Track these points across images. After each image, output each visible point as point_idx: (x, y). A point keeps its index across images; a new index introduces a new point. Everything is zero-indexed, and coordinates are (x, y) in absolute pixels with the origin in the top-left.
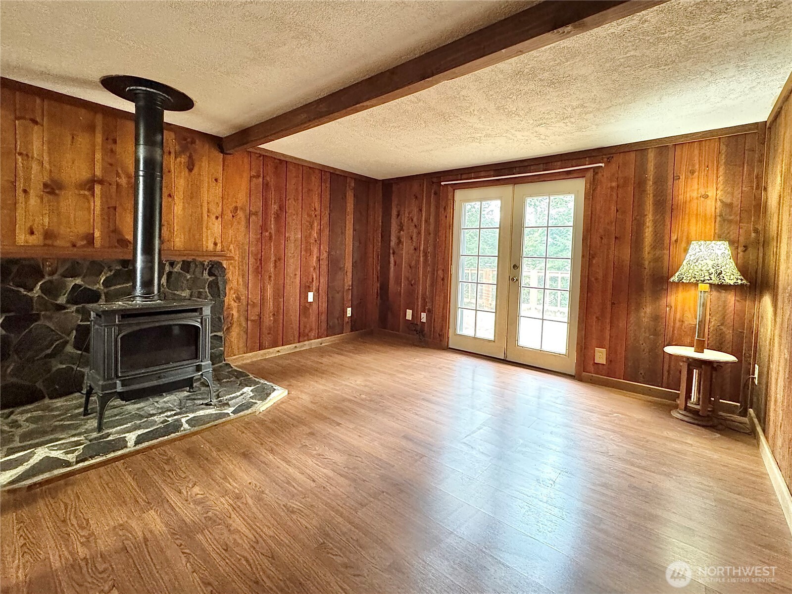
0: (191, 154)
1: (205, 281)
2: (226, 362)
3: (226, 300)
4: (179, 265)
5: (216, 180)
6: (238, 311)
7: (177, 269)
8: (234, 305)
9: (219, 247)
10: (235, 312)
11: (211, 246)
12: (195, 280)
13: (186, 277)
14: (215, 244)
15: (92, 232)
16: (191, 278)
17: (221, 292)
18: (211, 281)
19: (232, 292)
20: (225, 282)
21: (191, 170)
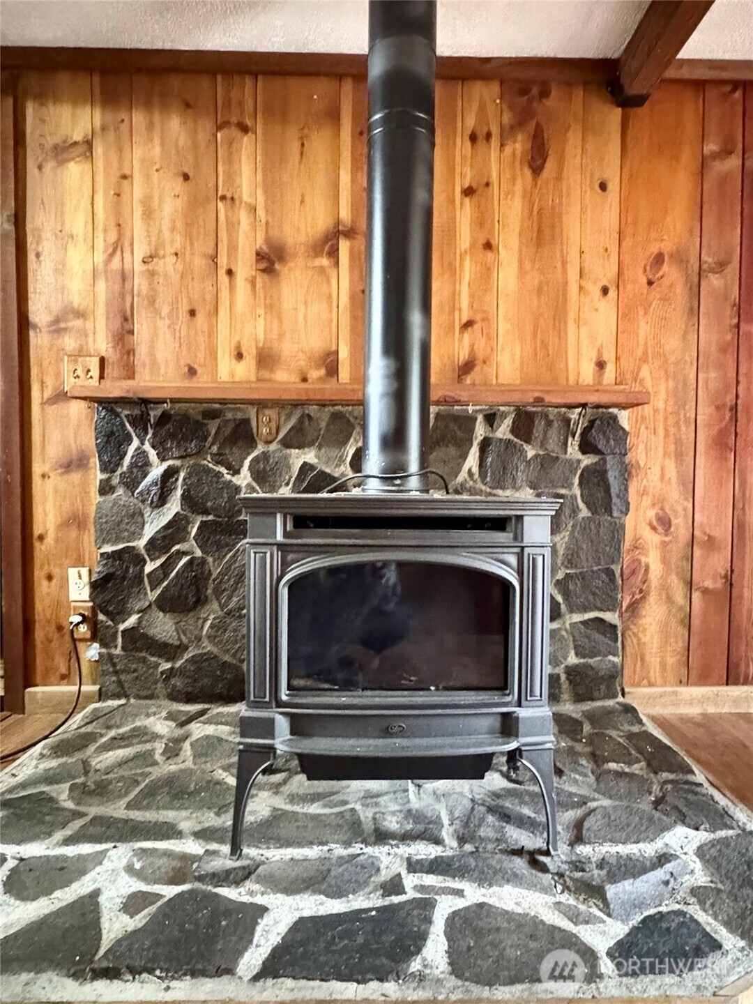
0: (538, 125)
1: (572, 466)
2: (628, 700)
3: (629, 521)
4: (508, 422)
5: (603, 187)
6: (665, 560)
7: (503, 431)
8: (652, 539)
9: (610, 374)
10: (653, 560)
11: (587, 373)
12: (546, 462)
13: (523, 452)
14: (601, 365)
15: (334, 348)
16: (536, 456)
17: (615, 500)
18: (587, 468)
19: (647, 501)
20: (626, 473)
21: (537, 170)
